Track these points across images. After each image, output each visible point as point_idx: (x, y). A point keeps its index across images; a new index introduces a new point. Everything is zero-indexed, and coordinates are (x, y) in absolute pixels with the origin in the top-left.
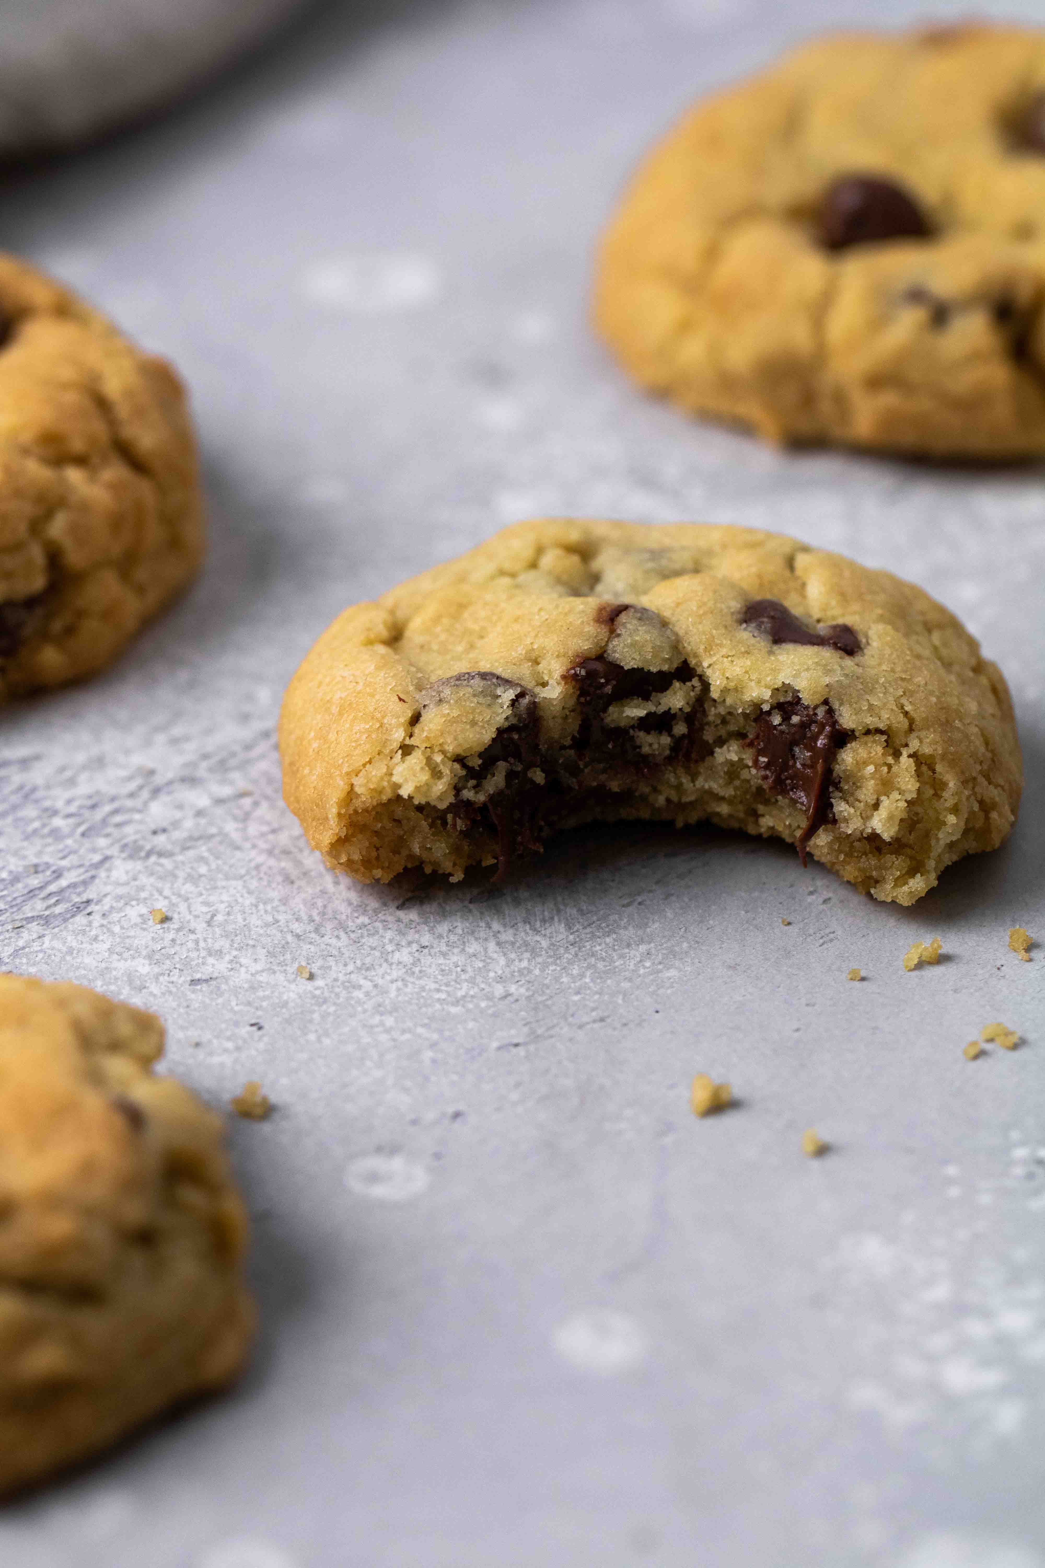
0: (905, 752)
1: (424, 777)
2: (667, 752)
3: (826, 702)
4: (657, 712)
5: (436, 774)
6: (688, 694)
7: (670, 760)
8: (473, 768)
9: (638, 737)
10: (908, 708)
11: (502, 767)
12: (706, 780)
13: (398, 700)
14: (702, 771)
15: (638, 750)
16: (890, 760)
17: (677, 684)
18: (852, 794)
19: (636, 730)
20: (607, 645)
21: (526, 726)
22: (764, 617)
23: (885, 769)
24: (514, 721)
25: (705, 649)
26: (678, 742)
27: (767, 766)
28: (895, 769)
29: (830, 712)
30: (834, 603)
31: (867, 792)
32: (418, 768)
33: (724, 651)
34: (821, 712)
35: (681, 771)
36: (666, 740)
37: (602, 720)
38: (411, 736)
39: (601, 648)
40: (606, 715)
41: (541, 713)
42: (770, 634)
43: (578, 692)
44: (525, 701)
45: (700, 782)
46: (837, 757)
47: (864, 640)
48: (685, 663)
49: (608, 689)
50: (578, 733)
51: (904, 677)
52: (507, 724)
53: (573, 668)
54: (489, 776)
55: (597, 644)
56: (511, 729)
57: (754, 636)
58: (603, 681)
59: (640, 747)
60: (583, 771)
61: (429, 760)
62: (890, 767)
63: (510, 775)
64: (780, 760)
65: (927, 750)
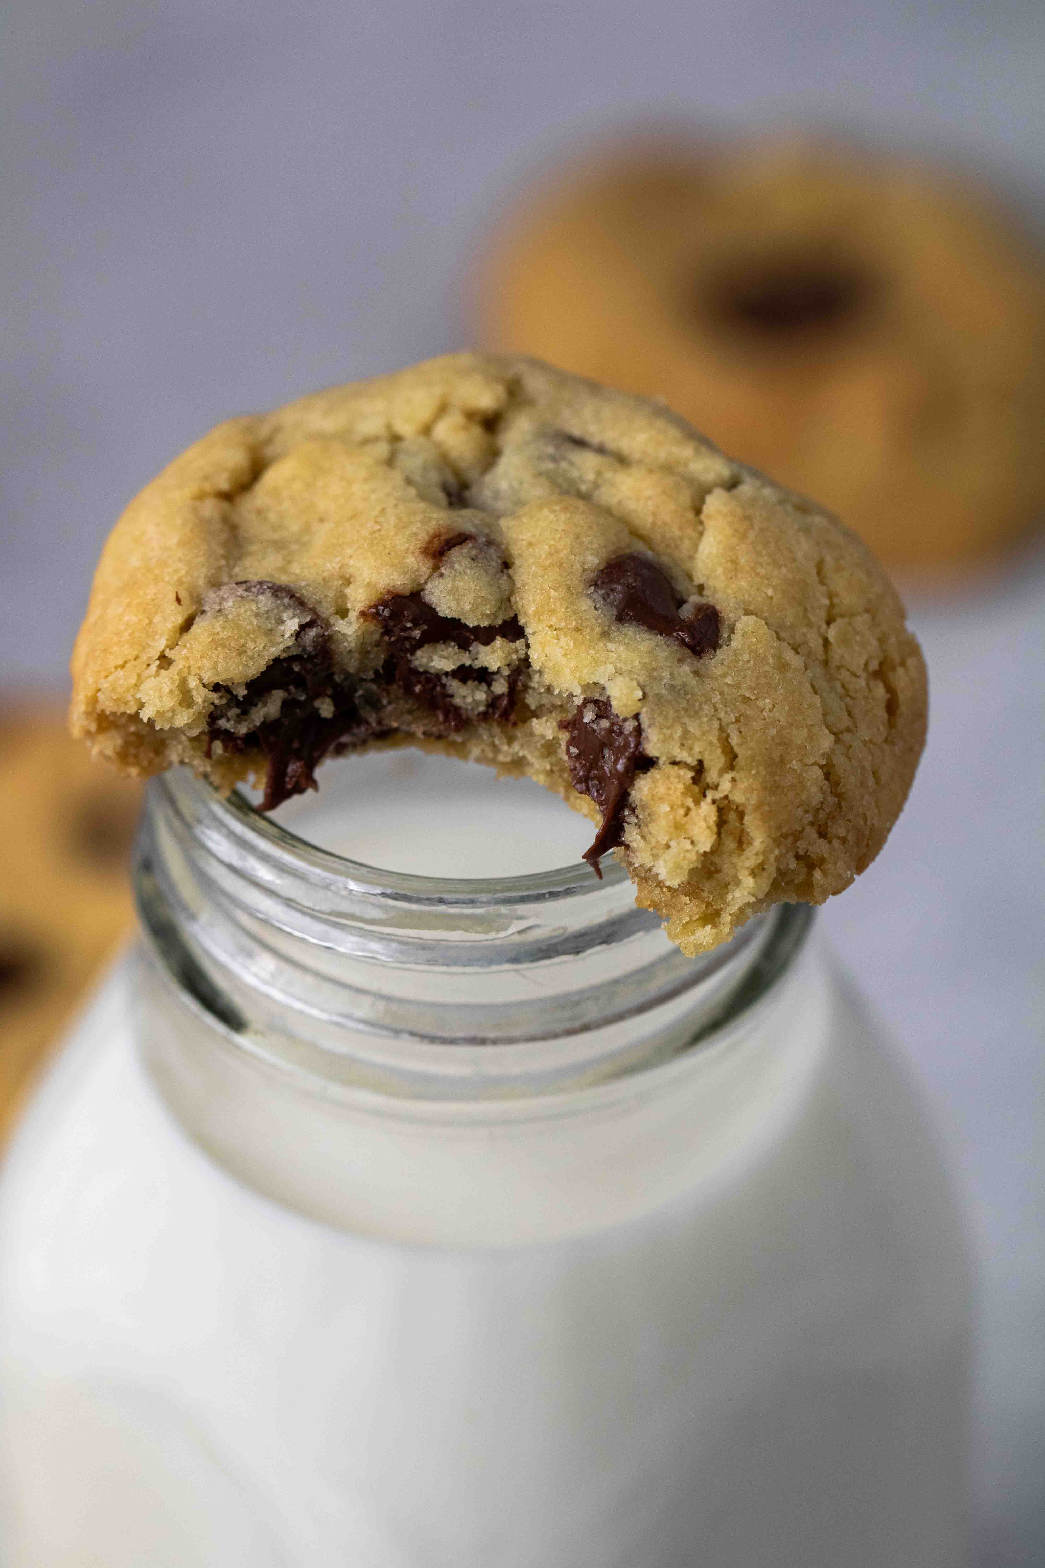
0: (710, 794)
1: (169, 703)
2: (482, 708)
3: (636, 717)
4: (473, 665)
5: (186, 699)
6: (509, 654)
7: (485, 717)
8: (236, 696)
9: (451, 685)
10: (734, 740)
11: (278, 697)
12: (522, 746)
13: (174, 599)
14: (519, 735)
15: (449, 699)
16: (690, 802)
17: (499, 642)
18: (647, 826)
19: (450, 678)
20: (426, 583)
21: (311, 658)
22: (618, 583)
23: (682, 812)
24: (295, 652)
25: (536, 612)
26: (493, 702)
27: (578, 757)
28: (693, 813)
29: (638, 731)
30: (720, 571)
31: (660, 830)
32: (167, 690)
33: (554, 621)
34: (629, 726)
35: (496, 730)
36: (481, 696)
37: (410, 661)
38: (171, 649)
39: (419, 584)
40: (413, 658)
41: (333, 647)
42: (617, 607)
43: (382, 630)
44: (312, 633)
45: (516, 747)
46: (635, 782)
47: (725, 635)
48: (515, 619)
49: (417, 634)
50: (383, 667)
51: (747, 695)
52: (285, 655)
53: (376, 606)
54: (260, 705)
55: (414, 580)
56: (292, 659)
57: (596, 608)
58: (409, 625)
59: (452, 696)
60: (384, 707)
61: (183, 682)
62: (688, 811)
63: (287, 705)
64: (592, 757)
65: (738, 797)
